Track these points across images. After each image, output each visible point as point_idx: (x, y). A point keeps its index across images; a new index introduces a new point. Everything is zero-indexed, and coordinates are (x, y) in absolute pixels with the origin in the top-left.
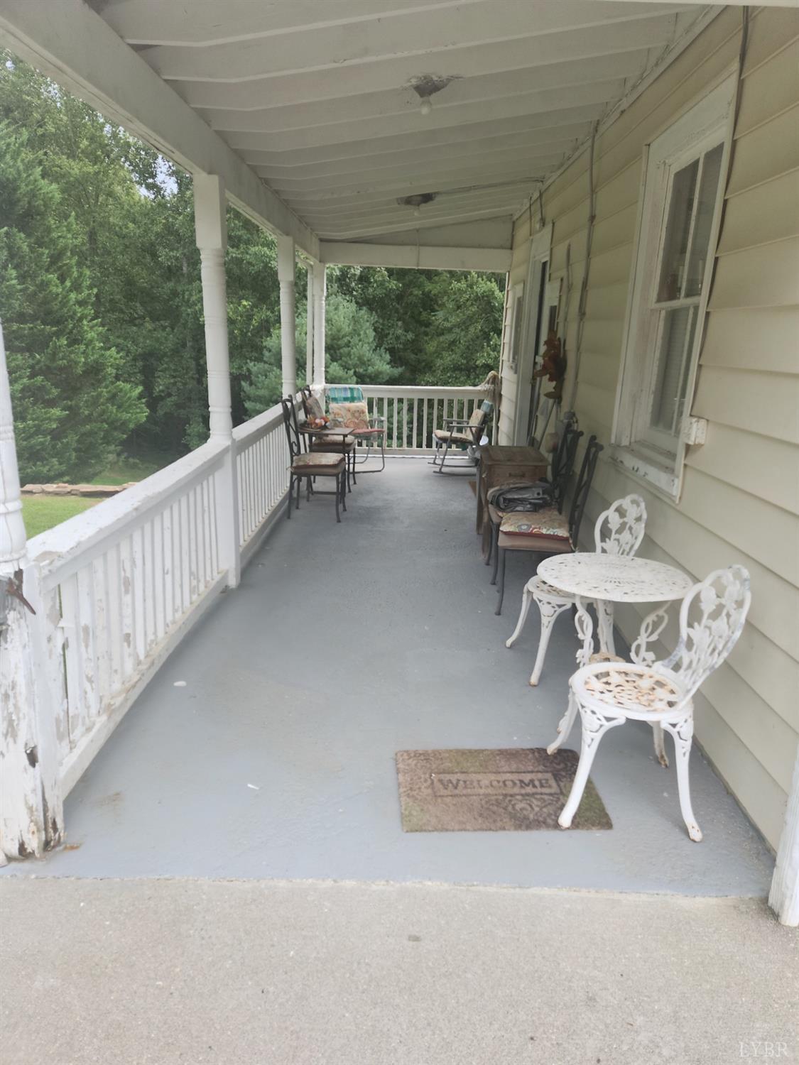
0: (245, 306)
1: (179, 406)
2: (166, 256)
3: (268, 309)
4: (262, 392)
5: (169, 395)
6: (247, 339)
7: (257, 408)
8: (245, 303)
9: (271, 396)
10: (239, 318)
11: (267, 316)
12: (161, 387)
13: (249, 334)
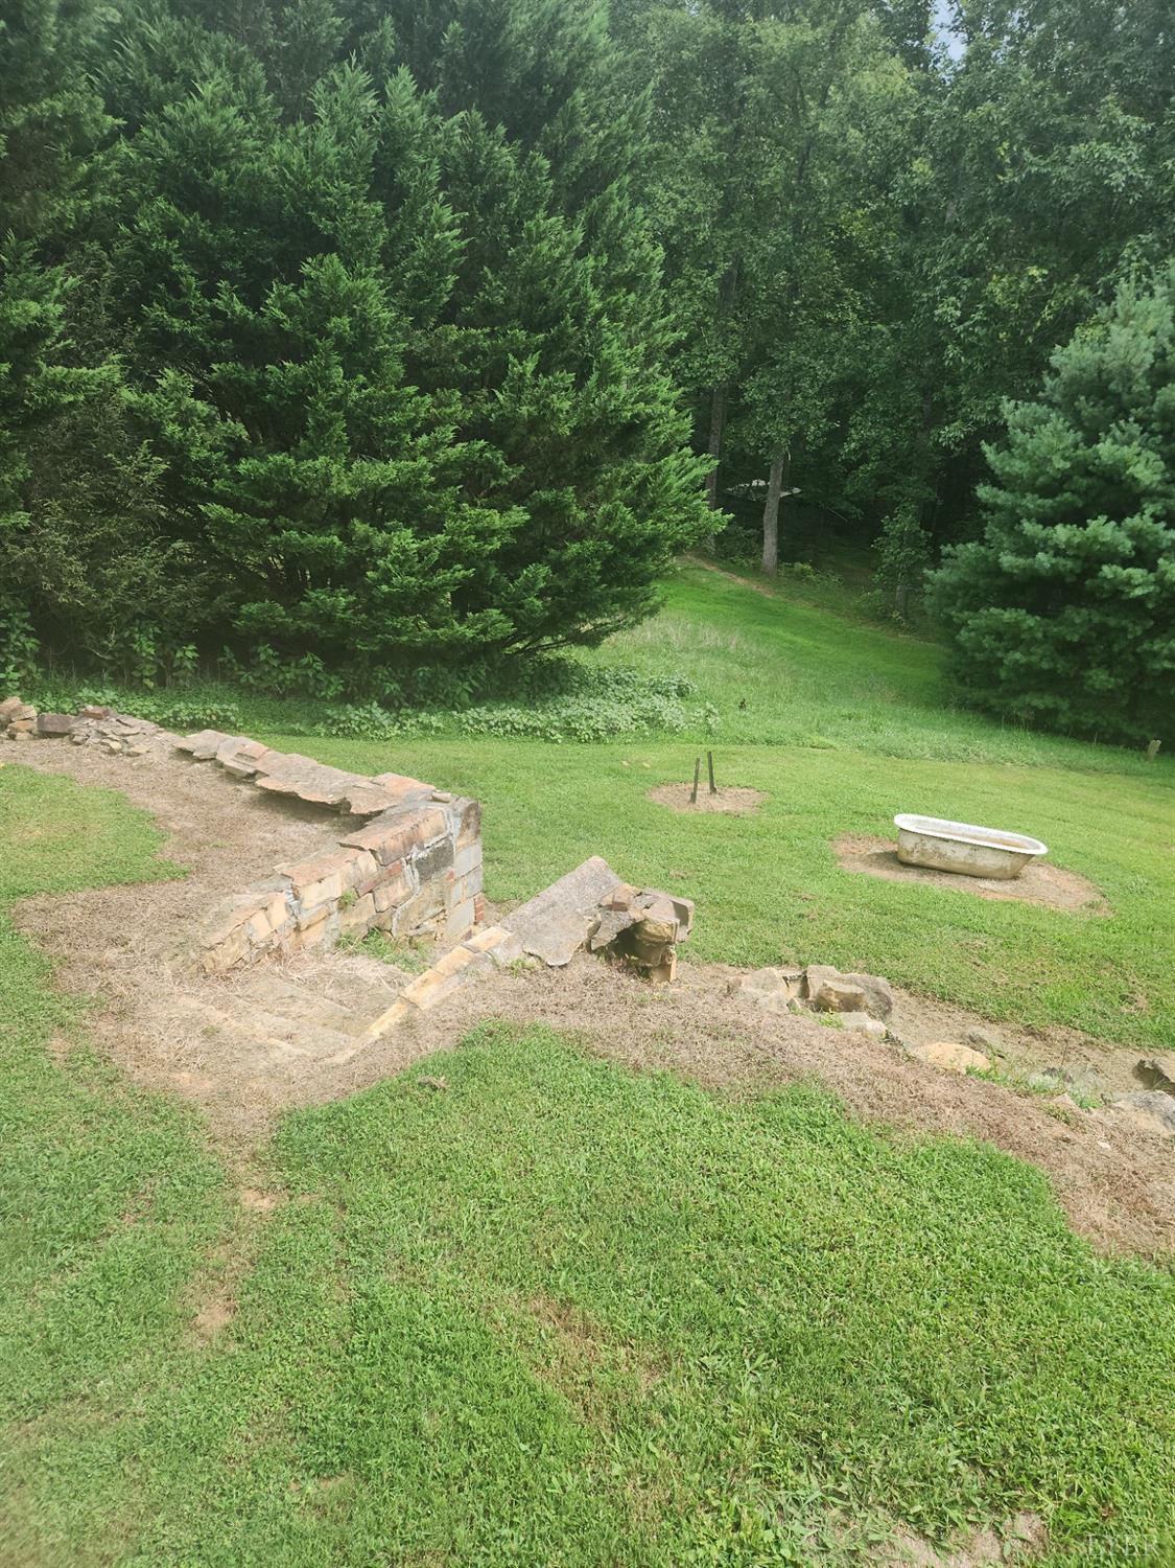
0: (1032, 279)
1: (882, 480)
2: (902, 189)
3: (1082, 283)
4: (1018, 466)
5: (865, 460)
6: (1024, 351)
7: (999, 501)
8: (1034, 271)
9: (1036, 477)
10: (1016, 306)
11: (1076, 298)
12: (853, 445)
13: (1030, 339)
